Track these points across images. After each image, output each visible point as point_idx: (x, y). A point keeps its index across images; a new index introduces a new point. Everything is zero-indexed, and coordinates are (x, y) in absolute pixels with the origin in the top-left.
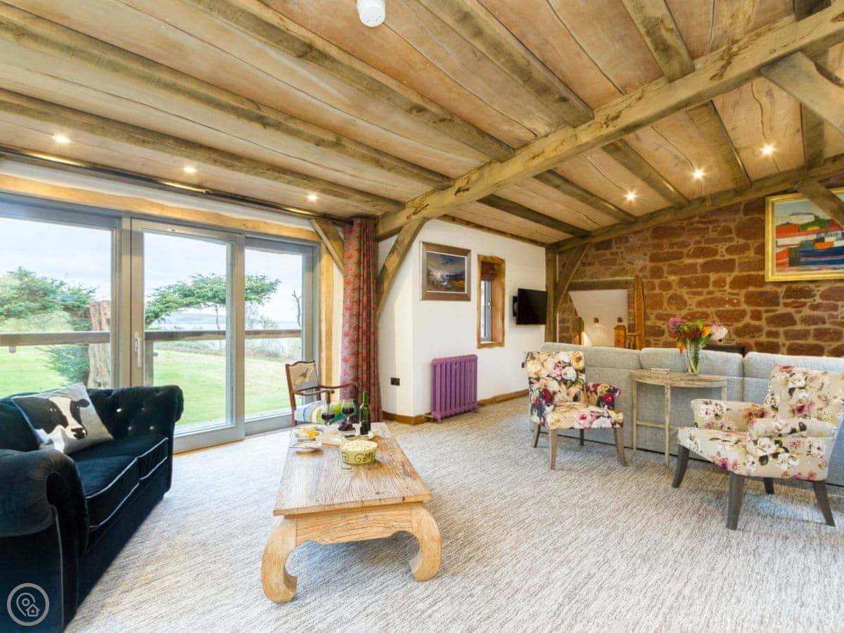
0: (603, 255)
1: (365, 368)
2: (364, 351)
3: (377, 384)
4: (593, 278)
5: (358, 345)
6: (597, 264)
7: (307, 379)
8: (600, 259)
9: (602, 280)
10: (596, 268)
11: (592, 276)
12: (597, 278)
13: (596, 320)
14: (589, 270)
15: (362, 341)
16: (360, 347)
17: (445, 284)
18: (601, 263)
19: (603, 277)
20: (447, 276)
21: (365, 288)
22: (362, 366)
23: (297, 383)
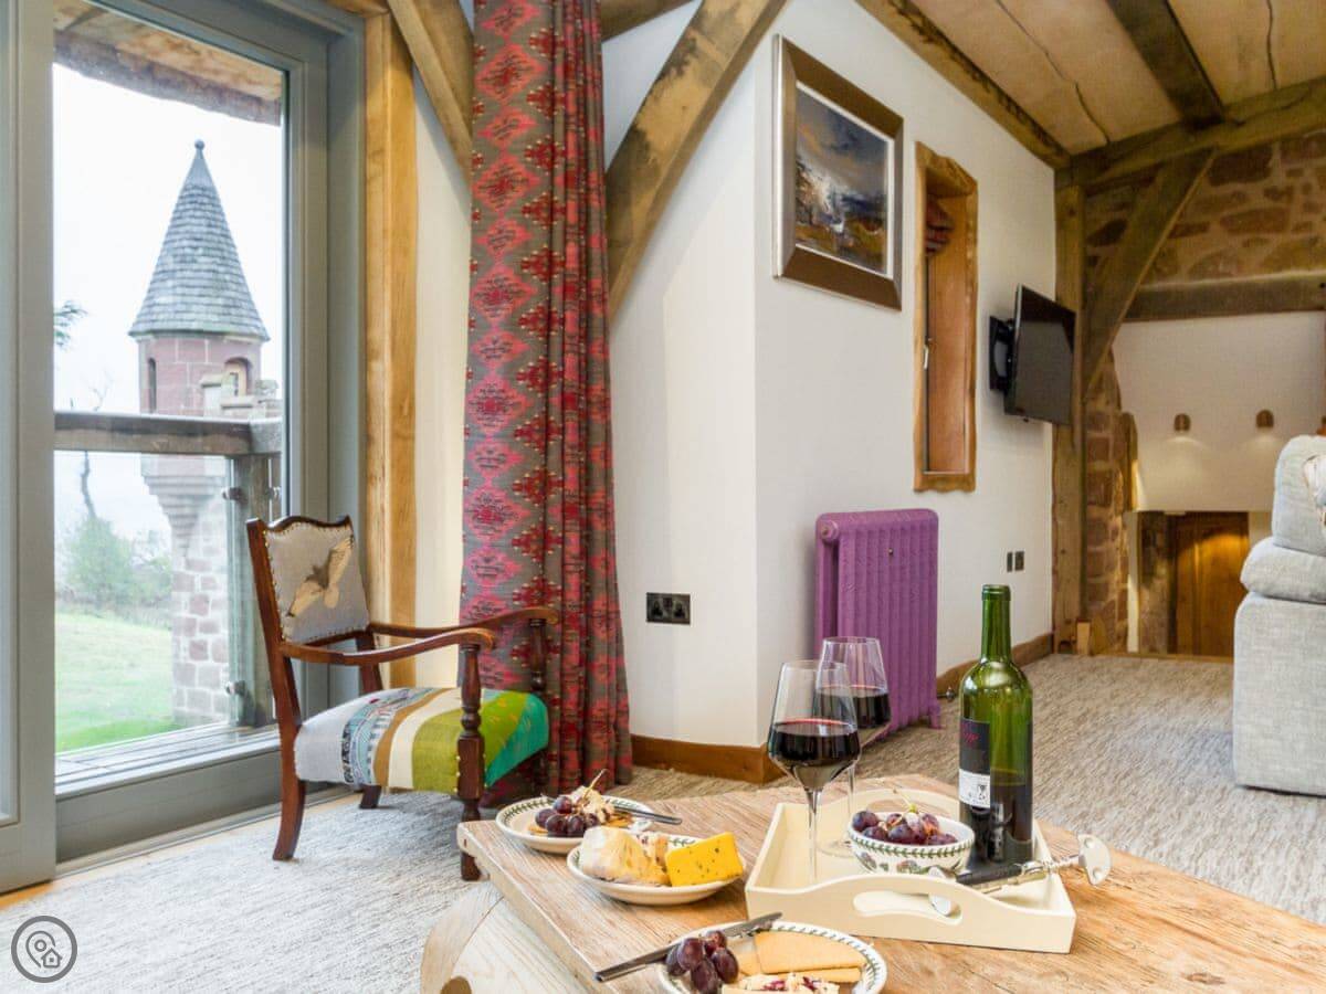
0: (1241, 197)
1: (573, 547)
2: (571, 472)
3: (612, 618)
4: (1203, 276)
5: (546, 450)
6: (1215, 227)
7: (332, 597)
8: (1226, 213)
9: (1236, 280)
10: (1217, 239)
11: (1198, 270)
12: (1218, 275)
13: (1182, 424)
14: (1190, 251)
15: (563, 431)
16: (554, 457)
17: (839, 228)
18: (1230, 225)
19: (1240, 271)
20: (845, 199)
21: (572, 204)
22: (563, 541)
23: (298, 609)
